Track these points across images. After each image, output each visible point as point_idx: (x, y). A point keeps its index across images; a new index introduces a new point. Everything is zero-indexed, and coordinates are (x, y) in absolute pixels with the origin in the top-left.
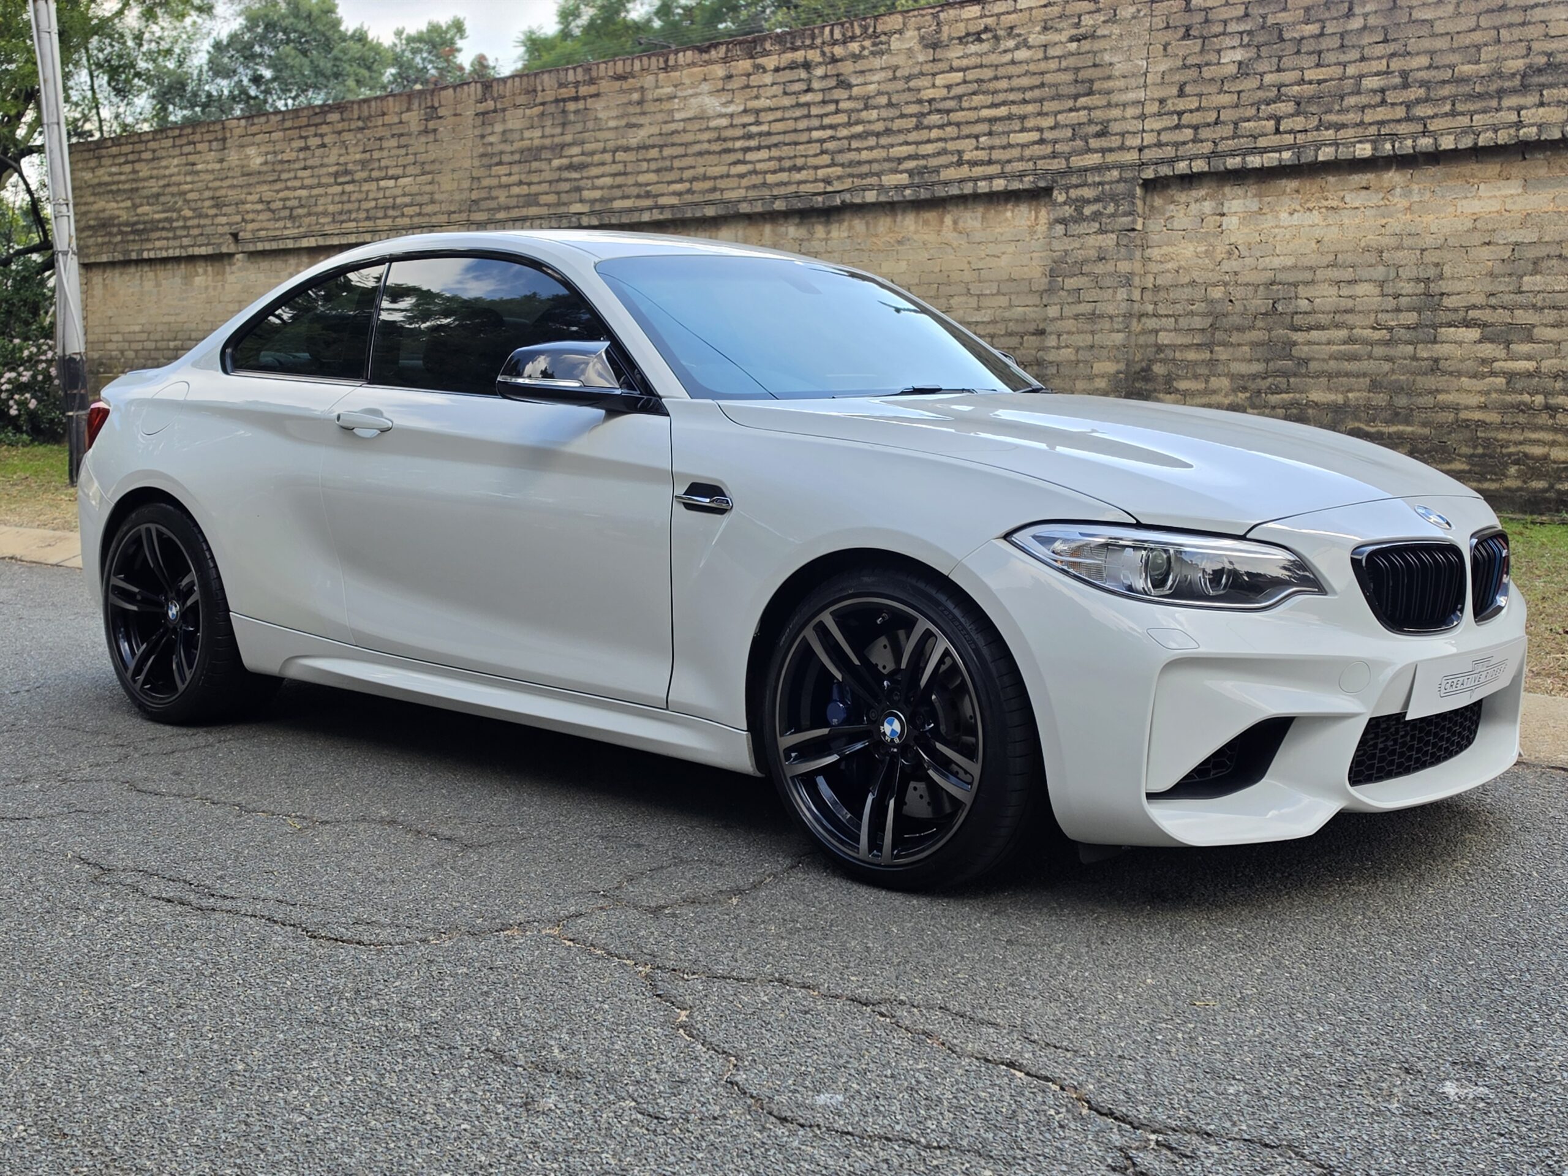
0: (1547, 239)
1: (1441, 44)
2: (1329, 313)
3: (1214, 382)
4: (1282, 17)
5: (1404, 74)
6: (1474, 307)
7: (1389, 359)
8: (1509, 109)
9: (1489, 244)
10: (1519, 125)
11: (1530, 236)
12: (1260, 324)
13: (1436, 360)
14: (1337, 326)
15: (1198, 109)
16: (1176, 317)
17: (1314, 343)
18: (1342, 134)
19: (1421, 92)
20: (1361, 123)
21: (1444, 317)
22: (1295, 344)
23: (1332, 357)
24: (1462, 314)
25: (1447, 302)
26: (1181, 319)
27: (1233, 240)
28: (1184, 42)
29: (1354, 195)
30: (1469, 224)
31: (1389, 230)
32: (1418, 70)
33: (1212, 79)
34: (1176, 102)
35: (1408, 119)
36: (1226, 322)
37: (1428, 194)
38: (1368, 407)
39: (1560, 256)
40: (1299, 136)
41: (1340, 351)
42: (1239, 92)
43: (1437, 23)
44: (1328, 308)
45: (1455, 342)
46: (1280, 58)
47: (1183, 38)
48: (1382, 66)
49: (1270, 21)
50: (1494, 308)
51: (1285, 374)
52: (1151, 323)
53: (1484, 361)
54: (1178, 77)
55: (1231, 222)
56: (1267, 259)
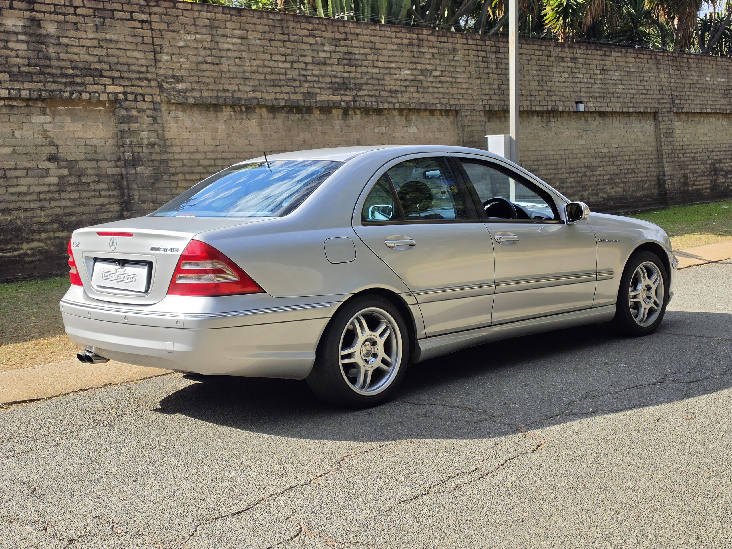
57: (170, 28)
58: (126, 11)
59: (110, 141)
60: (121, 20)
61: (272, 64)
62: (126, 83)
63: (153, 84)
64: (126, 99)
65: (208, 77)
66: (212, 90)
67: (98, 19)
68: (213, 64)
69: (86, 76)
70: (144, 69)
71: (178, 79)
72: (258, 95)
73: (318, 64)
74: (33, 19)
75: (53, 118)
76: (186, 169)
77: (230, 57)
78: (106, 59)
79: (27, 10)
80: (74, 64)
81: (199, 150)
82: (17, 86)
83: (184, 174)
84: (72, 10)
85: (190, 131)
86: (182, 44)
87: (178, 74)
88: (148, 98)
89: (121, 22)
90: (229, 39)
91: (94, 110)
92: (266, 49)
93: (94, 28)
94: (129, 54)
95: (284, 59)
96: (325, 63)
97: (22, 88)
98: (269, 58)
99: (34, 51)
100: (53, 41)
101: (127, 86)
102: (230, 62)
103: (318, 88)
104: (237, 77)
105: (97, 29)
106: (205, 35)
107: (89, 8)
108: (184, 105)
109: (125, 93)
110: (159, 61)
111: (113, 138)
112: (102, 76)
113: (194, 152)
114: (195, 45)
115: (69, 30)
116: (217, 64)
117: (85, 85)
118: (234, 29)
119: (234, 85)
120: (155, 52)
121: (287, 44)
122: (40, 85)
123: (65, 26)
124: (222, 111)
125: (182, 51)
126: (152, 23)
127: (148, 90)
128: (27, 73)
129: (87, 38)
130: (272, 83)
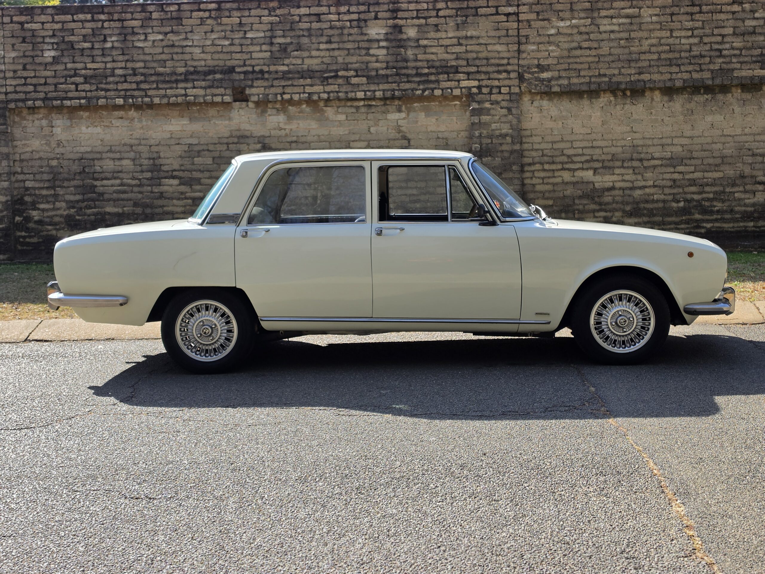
0: (202, 143)
1: (148, 58)
2: (110, 173)
3: (58, 204)
4: (72, 38)
5: (134, 69)
6: (175, 170)
7: (140, 192)
8: (181, 88)
9: (178, 144)
10: (186, 95)
11: (194, 141)
12: (77, 177)
13: (162, 193)
14: (115, 178)
15: (35, 77)
16: (34, 174)
17: (105, 186)
18: (108, 93)
19: (142, 78)
20: (117, 90)
21: (162, 174)
22: (96, 186)
23: (115, 192)
24: (170, 173)
25: (164, 168)
26: (37, 175)
27: (59, 139)
28: (23, 45)
29: (116, 120)
30: (169, 136)
31: (134, 137)
32: (140, 68)
33: (40, 64)
34: (23, 72)
35: (138, 89)
36: (61, 177)
37: (150, 122)
38: (134, 214)
39: (208, 150)
40: (88, 93)
41: (118, 190)
42: (55, 71)
43: (145, 49)
44: (109, 171)
45: (169, 185)
46: (74, 57)
47: (22, 43)
48: (123, 64)
49: (67, 39)
50: (183, 171)
51: (93, 200)
52: (21, 177)
53: (182, 193)
54: (21, 61)
55: (57, 130)
56: (78, 148)
57: (540, 18)
58: (492, 7)
59: (464, 134)
60: (485, 15)
61: (671, 41)
62: (483, 76)
63: (513, 75)
64: (480, 93)
65: (581, 63)
66: (584, 76)
67: (461, 18)
68: (590, 49)
69: (442, 73)
70: (505, 61)
71: (542, 68)
72: (646, 77)
73: (743, 35)
74: (395, 26)
75: (408, 115)
76: (546, 159)
77: (613, 39)
78: (464, 56)
79: (389, 19)
80: (430, 63)
81: (565, 139)
82: (373, 87)
83: (542, 164)
84: (434, 13)
85: (555, 121)
86: (553, 31)
87: (543, 62)
88: (504, 90)
89: (484, 18)
90: (614, 21)
91: (449, 105)
92: (665, 25)
93: (456, 27)
94: (490, 48)
95: (690, 33)
96: (754, 33)
97: (377, 89)
98: (668, 34)
99: (393, 55)
100: (412, 44)
101: (482, 80)
102: (612, 44)
103: (738, 62)
104: (619, 60)
105: (458, 27)
106: (584, 18)
107: (452, 9)
108: (548, 94)
109: (479, 87)
110: (524, 52)
111: (466, 131)
112: (457, 72)
113: (558, 142)
114: (569, 31)
115: (429, 32)
116: (595, 48)
117: (439, 82)
118: (623, 9)
119: (615, 68)
120: (519, 43)
121: (697, 17)
122: (394, 86)
123: (426, 29)
124: (599, 97)
125: (552, 39)
126: (520, 15)
127: (507, 82)
128: (383, 75)
129: (447, 38)
130: (668, 63)
